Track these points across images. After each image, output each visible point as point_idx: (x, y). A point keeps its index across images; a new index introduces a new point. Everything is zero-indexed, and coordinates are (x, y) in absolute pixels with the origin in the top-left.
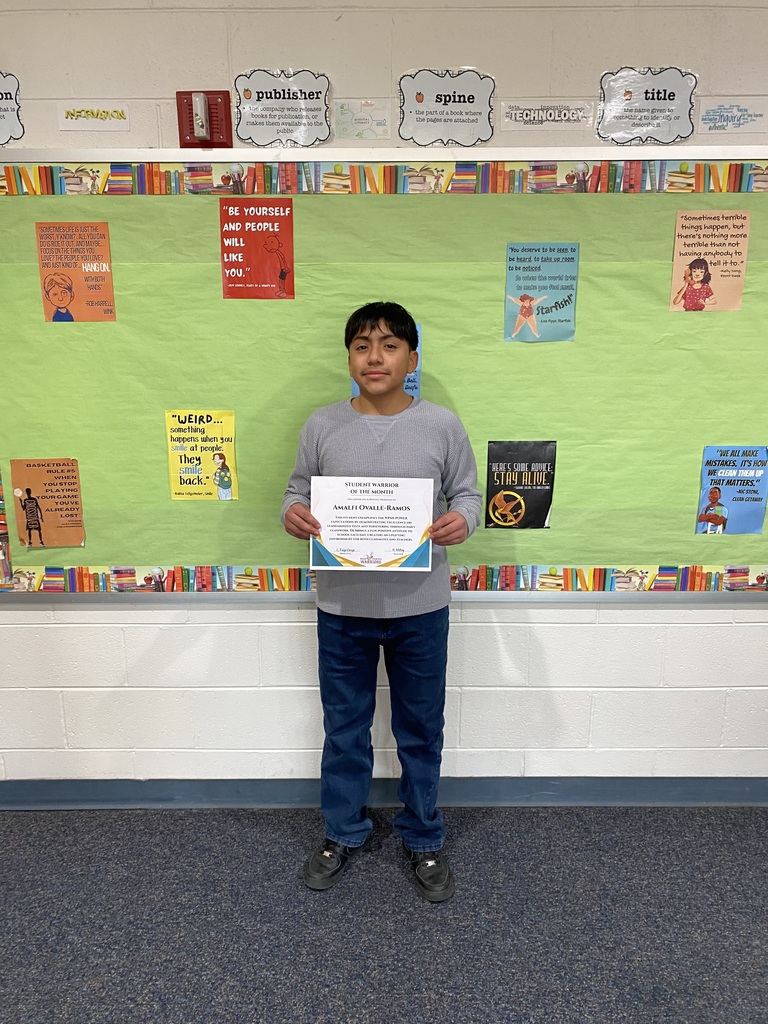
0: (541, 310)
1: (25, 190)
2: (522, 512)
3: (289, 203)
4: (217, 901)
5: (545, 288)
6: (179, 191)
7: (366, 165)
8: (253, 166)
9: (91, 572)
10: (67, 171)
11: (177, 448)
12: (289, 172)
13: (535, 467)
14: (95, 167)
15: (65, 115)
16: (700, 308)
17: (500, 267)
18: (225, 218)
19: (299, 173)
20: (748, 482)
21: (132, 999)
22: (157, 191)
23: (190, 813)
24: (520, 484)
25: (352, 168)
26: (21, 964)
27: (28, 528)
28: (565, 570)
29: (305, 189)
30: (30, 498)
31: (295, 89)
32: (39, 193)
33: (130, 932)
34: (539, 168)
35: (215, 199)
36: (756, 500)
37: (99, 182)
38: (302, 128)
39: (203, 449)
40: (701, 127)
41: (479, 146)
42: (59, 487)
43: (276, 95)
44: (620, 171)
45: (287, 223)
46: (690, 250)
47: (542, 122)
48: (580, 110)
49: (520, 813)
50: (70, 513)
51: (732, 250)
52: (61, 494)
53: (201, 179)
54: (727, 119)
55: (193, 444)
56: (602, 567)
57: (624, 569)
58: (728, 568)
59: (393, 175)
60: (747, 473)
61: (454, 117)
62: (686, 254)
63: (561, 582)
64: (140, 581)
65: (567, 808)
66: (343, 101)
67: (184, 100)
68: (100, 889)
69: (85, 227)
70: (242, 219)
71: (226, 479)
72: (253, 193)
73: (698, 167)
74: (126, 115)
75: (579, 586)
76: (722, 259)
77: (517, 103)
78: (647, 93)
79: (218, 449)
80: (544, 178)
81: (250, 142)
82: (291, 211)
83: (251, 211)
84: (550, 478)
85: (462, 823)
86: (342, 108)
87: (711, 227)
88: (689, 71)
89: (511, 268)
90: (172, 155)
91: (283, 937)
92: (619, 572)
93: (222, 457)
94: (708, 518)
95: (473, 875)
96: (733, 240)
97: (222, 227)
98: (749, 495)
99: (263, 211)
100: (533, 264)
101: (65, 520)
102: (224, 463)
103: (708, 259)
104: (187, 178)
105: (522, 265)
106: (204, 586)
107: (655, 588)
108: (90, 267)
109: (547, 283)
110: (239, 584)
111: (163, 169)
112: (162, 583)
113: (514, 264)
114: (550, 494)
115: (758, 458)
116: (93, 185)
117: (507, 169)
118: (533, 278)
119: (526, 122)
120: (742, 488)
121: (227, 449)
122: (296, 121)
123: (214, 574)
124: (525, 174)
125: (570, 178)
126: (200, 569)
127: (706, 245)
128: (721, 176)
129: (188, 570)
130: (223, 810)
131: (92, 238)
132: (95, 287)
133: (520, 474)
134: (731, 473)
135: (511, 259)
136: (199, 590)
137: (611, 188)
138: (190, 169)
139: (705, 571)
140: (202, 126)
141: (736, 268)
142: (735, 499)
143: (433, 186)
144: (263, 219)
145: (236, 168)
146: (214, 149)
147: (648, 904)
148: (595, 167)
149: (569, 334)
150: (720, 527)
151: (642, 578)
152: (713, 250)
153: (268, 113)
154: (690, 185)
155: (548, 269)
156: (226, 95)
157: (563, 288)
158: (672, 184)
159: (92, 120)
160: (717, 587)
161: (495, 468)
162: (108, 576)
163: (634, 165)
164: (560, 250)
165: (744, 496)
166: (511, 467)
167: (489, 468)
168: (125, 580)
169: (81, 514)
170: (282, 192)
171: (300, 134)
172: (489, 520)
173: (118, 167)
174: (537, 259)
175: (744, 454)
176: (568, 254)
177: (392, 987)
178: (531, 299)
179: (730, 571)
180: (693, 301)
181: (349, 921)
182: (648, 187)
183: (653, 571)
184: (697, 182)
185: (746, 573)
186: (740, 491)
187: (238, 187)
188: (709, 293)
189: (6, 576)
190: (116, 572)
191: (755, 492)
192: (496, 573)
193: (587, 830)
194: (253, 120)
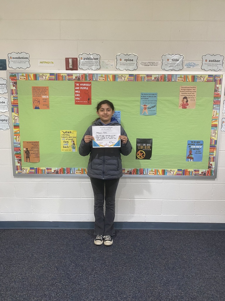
0: (148, 108)
1: (30, 79)
2: (145, 155)
3: (90, 83)
4: (70, 249)
5: (149, 103)
6: (65, 80)
7: (108, 75)
8: (82, 74)
9: (41, 169)
10: (40, 75)
11: (63, 139)
12: (91, 76)
13: (148, 145)
14: (46, 74)
15: (40, 62)
16: (186, 108)
17: (139, 98)
18: (76, 86)
19: (93, 76)
20: (198, 149)
21: (50, 268)
22: (60, 80)
23: (63, 230)
24: (144, 149)
25: (105, 75)
26: (23, 261)
27: (26, 158)
28: (155, 170)
29: (94, 80)
30: (27, 150)
31: (92, 57)
32: (33, 80)
33: (49, 255)
34: (148, 76)
35: (74, 82)
36: (200, 153)
37: (47, 78)
38: (94, 66)
39: (69, 139)
40: (185, 67)
41: (134, 71)
42: (34, 148)
43: (88, 59)
44: (166, 77)
45: (90, 87)
46: (183, 95)
47: (149, 65)
48: (157, 63)
49: (145, 231)
50: (36, 154)
51: (193, 95)
52: (35, 150)
53: (70, 77)
54: (191, 65)
55: (67, 138)
56: (164, 169)
57: (169, 170)
58: (194, 170)
59: (115, 77)
60: (198, 147)
61: (128, 64)
62: (182, 96)
63: (154, 173)
64: (53, 171)
65: (156, 230)
66: (103, 60)
67: (67, 60)
68: (41, 246)
69: (43, 88)
70: (80, 86)
71: (74, 147)
72: (82, 80)
73: (184, 76)
74: (54, 63)
75: (158, 174)
76: (191, 97)
77: (143, 61)
78: (172, 59)
79: (72, 139)
80: (149, 78)
81: (82, 69)
82: (91, 85)
83: (82, 85)
84: (151, 147)
85: (130, 233)
86: (103, 62)
87: (188, 90)
88: (182, 55)
89: (141, 99)
90: (64, 72)
91: (86, 256)
92: (168, 170)
93: (73, 141)
94: (189, 157)
95: (132, 244)
96: (193, 93)
97: (75, 88)
98: (199, 152)
99: (85, 85)
100: (147, 98)
101: (35, 156)
102: (74, 143)
103: (187, 97)
104: (67, 77)
105: (144, 98)
106: (68, 173)
107: (177, 174)
108: (44, 97)
109: (150, 102)
110: (77, 172)
111: (62, 75)
112: (58, 172)
113: (142, 98)
114: (151, 151)
115: (200, 143)
116: (46, 78)
117: (141, 76)
118: (147, 101)
119: (145, 66)
120: (197, 150)
121: (75, 140)
122: (92, 64)
123: (70, 170)
124: (145, 77)
125: (155, 78)
126: (67, 169)
127: (187, 94)
128: (190, 78)
129: (64, 169)
130: (71, 230)
131: (44, 90)
132: (45, 101)
133: (144, 146)
134: (194, 147)
135: (141, 96)
136: (67, 174)
137: (165, 80)
138: (68, 75)
139: (189, 171)
140: (71, 66)
141: (194, 99)
142: (195, 153)
143: (123, 79)
144: (84, 86)
145: (78, 75)
146: (74, 71)
147: (174, 250)
148: (161, 76)
149: (155, 114)
150: (192, 160)
151: (173, 172)
152: (188, 95)
153: (86, 63)
154: (183, 80)
155: (150, 99)
156: (77, 59)
157: (154, 103)
158: (178, 80)
159: (46, 64)
160: (192, 175)
161: (138, 145)
162: (45, 170)
163: (170, 75)
164: (153, 94)
165: (197, 152)
166: (142, 144)
167: (137, 145)
168: (49, 171)
169: (39, 155)
170: (89, 80)
171: (93, 68)
172: (137, 157)
173: (51, 74)
174: (147, 96)
175: (197, 142)
176: (155, 95)
177: (111, 266)
178: (146, 106)
179: (195, 171)
180: (184, 106)
181: (102, 253)
182: (173, 80)
183: (176, 170)
184: (184, 79)
185: (198, 171)
186: (196, 151)
187: (79, 79)
188: (188, 105)
189: (20, 169)
190: (47, 169)
191: (200, 151)
192: (138, 170)
193: (161, 235)
194: (83, 64)
